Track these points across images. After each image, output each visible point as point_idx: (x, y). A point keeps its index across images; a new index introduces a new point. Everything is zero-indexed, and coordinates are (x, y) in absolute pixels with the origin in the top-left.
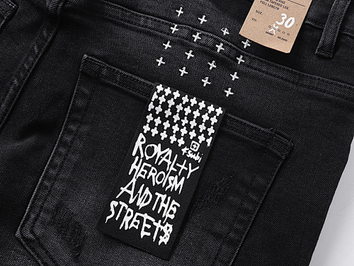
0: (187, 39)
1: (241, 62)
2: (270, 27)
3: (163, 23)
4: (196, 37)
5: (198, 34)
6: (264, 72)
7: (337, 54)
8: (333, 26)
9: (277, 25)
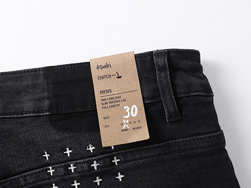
0: (66, 175)
1: (118, 162)
2: (122, 124)
3: (39, 172)
4: (72, 168)
5: (72, 165)
6: (139, 159)
7: (184, 114)
8: (168, 97)
9: (126, 119)
